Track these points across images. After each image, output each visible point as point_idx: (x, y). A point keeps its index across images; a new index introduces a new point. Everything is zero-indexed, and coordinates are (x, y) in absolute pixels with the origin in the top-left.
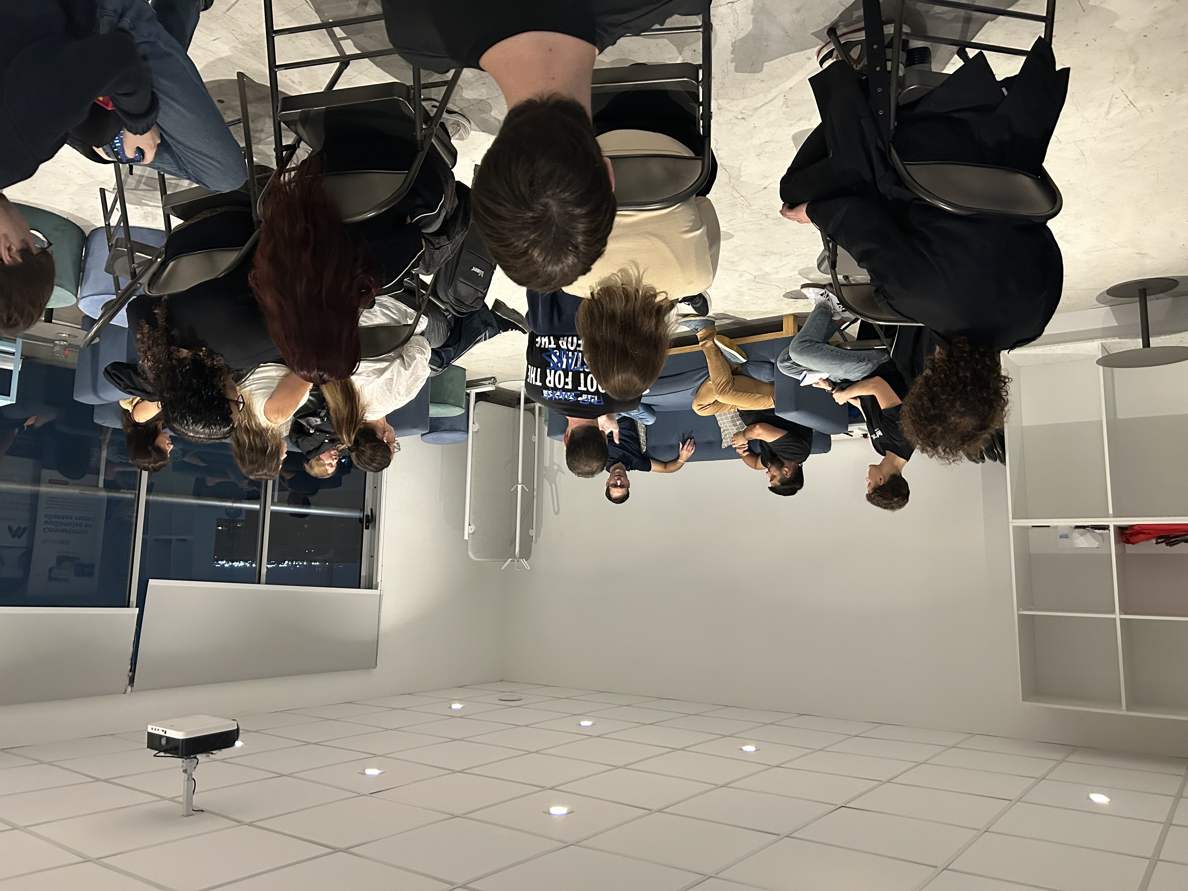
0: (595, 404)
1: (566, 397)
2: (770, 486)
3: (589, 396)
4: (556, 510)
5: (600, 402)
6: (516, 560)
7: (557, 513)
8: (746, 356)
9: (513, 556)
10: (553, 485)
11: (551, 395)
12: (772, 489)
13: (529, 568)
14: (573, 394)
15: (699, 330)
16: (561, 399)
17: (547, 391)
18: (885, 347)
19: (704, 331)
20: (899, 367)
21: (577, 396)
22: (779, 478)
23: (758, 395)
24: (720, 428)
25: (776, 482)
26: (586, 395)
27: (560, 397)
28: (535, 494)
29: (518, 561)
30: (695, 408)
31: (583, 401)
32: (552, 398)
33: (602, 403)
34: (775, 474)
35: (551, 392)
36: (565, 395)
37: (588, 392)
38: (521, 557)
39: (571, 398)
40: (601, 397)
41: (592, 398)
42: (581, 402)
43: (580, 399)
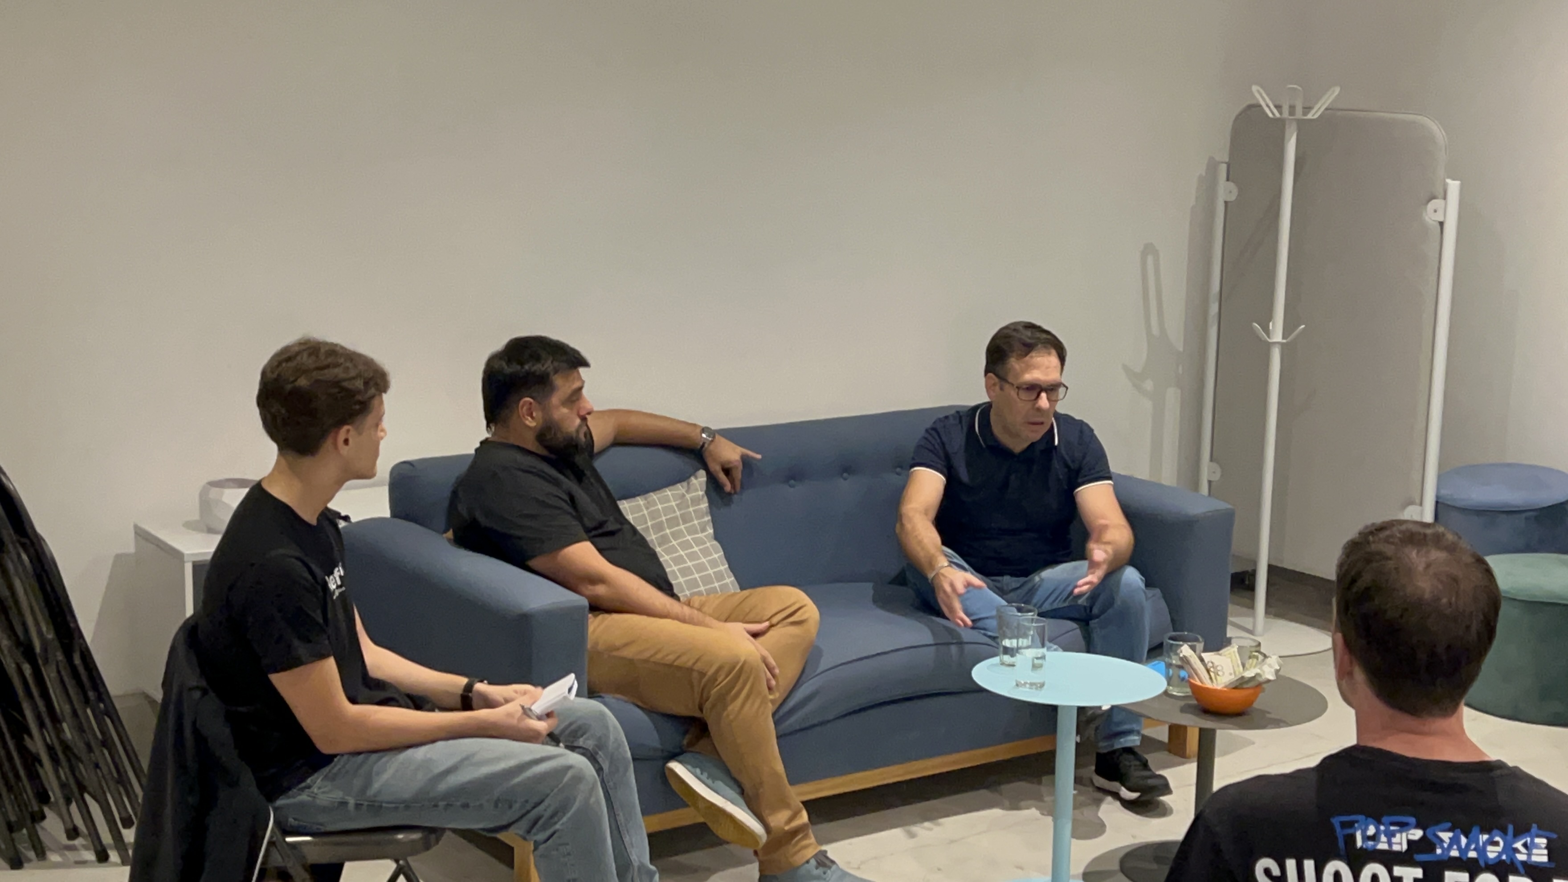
0: (1361, 818)
1: (1464, 841)
2: (582, 370)
3: (1383, 846)
4: (1150, 260)
5: (1344, 825)
6: (1299, 114)
7: (1149, 250)
8: (666, 779)
9: (1303, 127)
10: (1155, 330)
11: (1519, 845)
12: (576, 361)
13: (1255, 88)
14: (1439, 851)
15: (813, 862)
16: (1483, 831)
17: (1534, 859)
18: (289, 839)
19: (799, 859)
20: (248, 780)
21: (1425, 845)
22: (555, 399)
23: (628, 653)
24: (717, 537)
25: (562, 386)
26: (1396, 848)
27: (1485, 837)
28: (1214, 308)
29: (1292, 109)
30: (811, 611)
31: (1404, 826)
32: (1517, 835)
33: (1336, 821)
34: (565, 410)
35: (1522, 857)
36: (1468, 845)
37: (1389, 859)
38: (1279, 125)
39: (1446, 836)
40: (1341, 844)
41: (1374, 838)
42: (1412, 820)
43: (1417, 834)
